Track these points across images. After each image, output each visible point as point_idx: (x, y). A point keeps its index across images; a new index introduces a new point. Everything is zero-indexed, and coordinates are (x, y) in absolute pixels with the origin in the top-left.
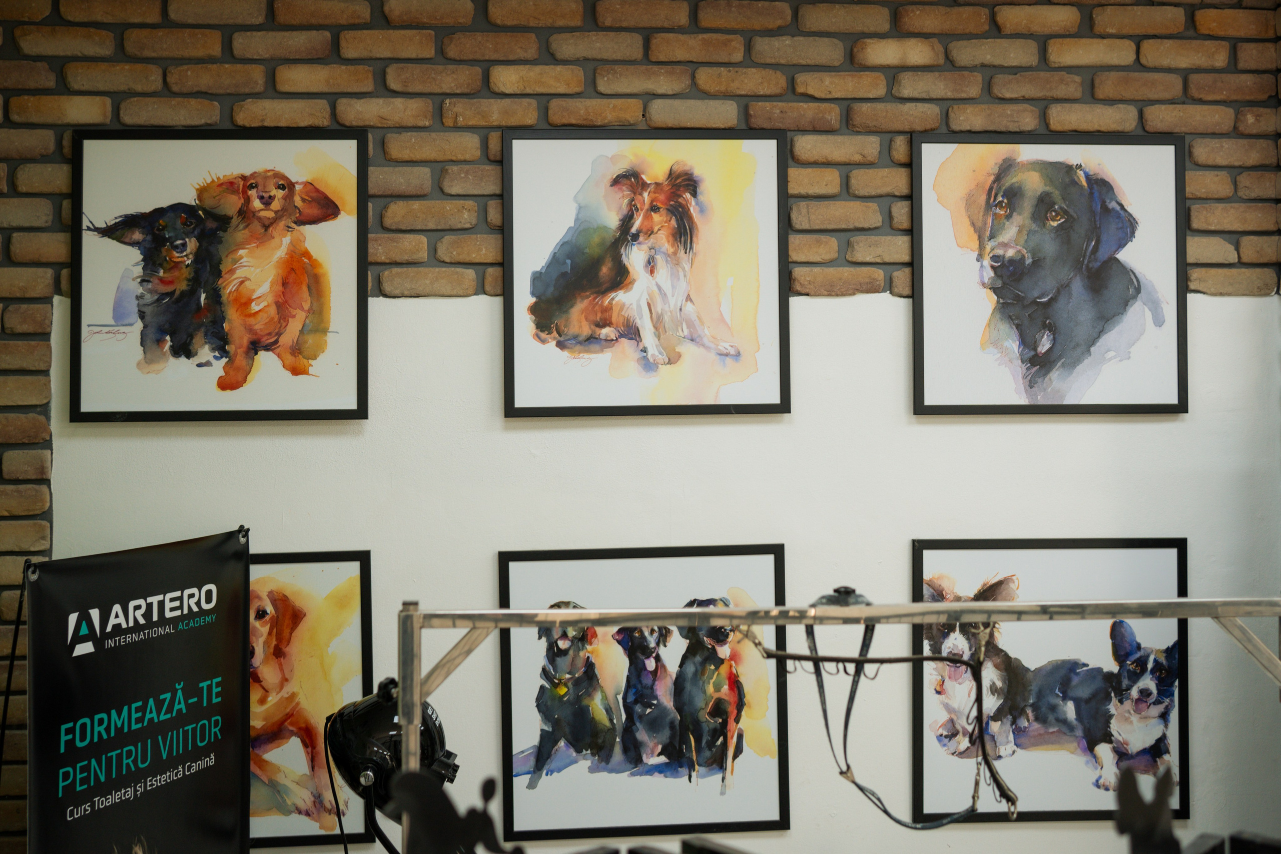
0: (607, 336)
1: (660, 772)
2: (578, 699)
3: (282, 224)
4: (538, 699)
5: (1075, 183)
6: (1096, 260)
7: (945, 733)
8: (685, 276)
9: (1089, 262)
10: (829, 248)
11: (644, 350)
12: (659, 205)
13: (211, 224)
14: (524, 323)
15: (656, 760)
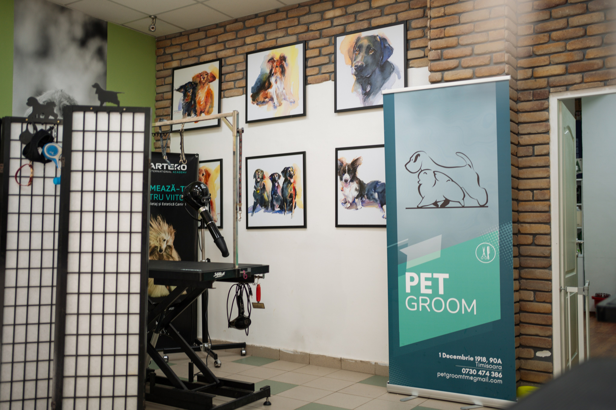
0: (267, 101)
1: (278, 212)
2: (262, 194)
3: (206, 83)
4: (254, 194)
5: (376, 41)
6: (382, 62)
7: (344, 202)
8: (283, 83)
9: (380, 63)
10: (316, 70)
11: (274, 103)
12: (278, 65)
13: (195, 85)
14: (250, 99)
15: (277, 209)
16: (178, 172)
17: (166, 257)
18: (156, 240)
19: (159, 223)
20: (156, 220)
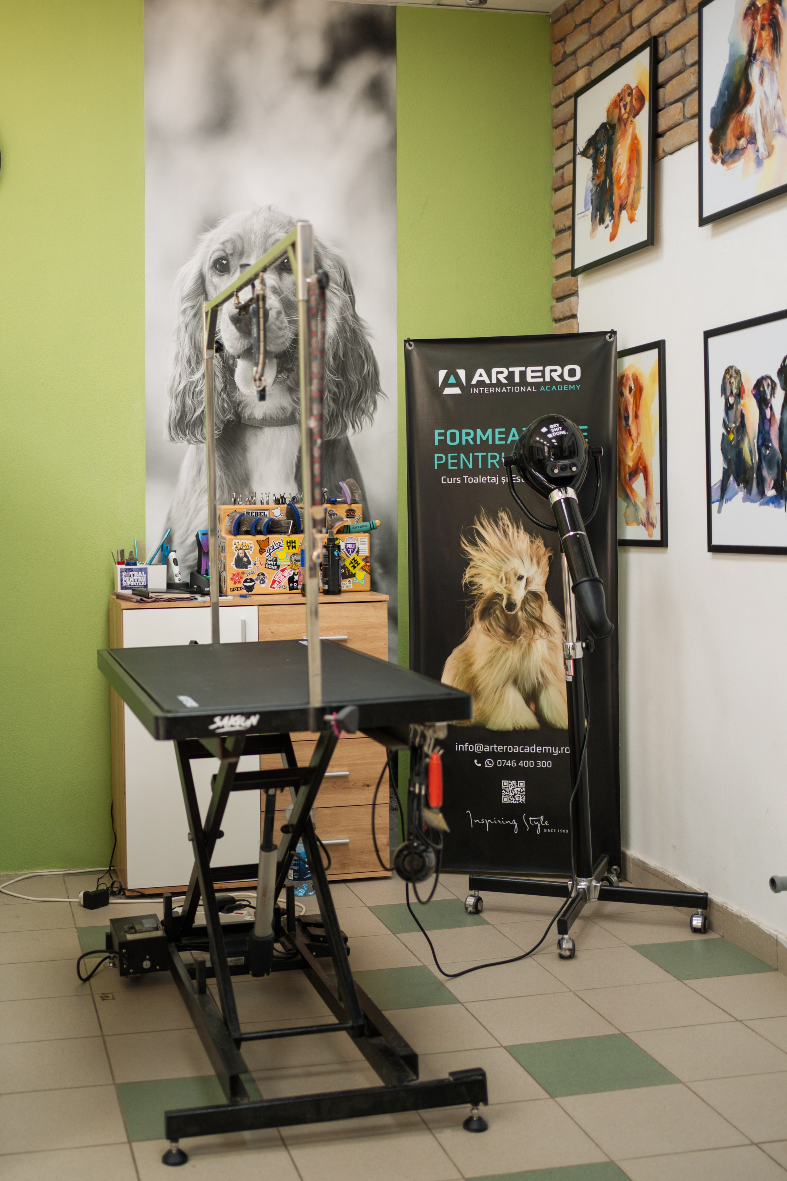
0: (742, 146)
1: (773, 503)
2: (738, 443)
3: (629, 120)
4: (722, 444)
8: (777, 78)
11: (758, 151)
12: (764, 22)
13: (610, 132)
14: (706, 150)
15: (771, 493)
16: (554, 388)
17: (525, 624)
18: (498, 576)
19: (505, 532)
20: (497, 524)
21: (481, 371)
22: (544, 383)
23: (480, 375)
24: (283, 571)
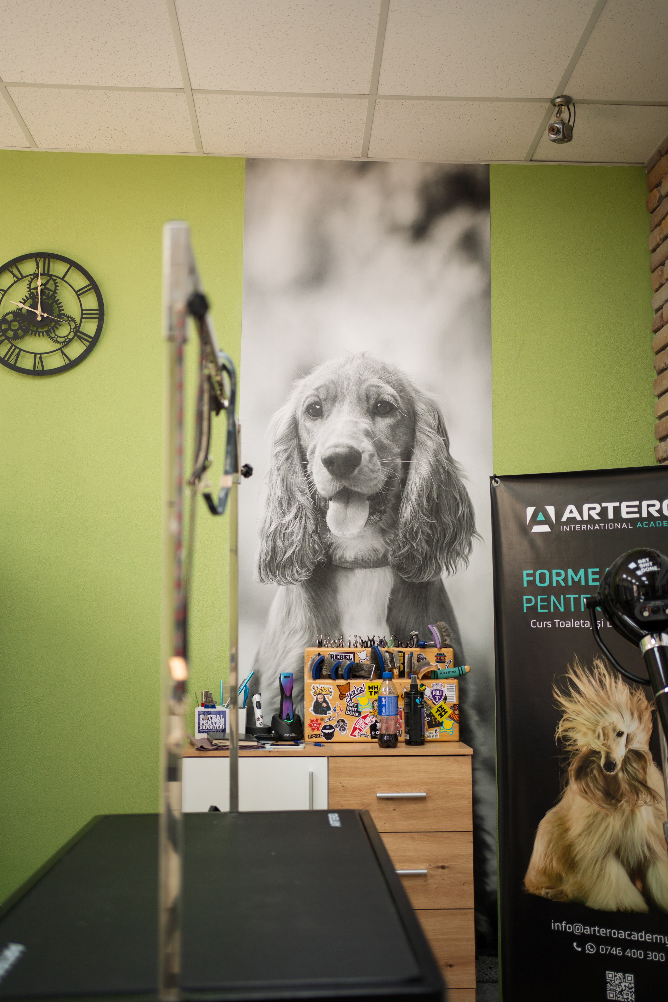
16: (652, 524)
17: (627, 787)
18: (594, 731)
19: (601, 681)
20: (592, 673)
21: (571, 507)
22: (641, 519)
23: (571, 512)
24: (364, 718)
